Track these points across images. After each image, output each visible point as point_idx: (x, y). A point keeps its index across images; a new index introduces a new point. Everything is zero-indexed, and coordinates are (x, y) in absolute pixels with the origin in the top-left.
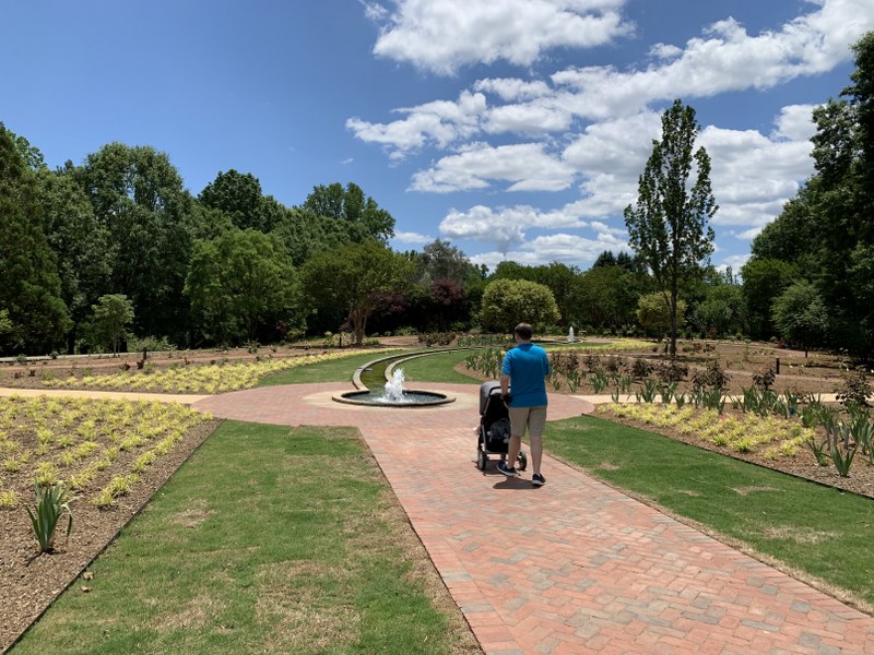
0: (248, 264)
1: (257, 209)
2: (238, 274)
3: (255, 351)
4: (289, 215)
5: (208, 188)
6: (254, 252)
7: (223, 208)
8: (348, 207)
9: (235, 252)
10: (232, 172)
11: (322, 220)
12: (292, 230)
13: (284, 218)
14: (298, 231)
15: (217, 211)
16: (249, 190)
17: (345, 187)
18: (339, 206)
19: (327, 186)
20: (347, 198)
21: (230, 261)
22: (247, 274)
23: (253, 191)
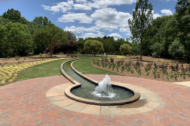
0: (16, 32)
1: (20, 20)
2: (13, 35)
3: (18, 59)
4: (29, 22)
5: (5, 13)
6: (18, 29)
7: (10, 19)
8: (44, 22)
9: (12, 29)
10: (12, 9)
11: (37, 25)
12: (30, 26)
13: (27, 23)
14: (31, 27)
15: (7, 19)
16: (17, 14)
17: (43, 17)
18: (42, 22)
19: (39, 17)
20: (44, 20)
21: (10, 31)
22: (16, 35)
23: (18, 15)
